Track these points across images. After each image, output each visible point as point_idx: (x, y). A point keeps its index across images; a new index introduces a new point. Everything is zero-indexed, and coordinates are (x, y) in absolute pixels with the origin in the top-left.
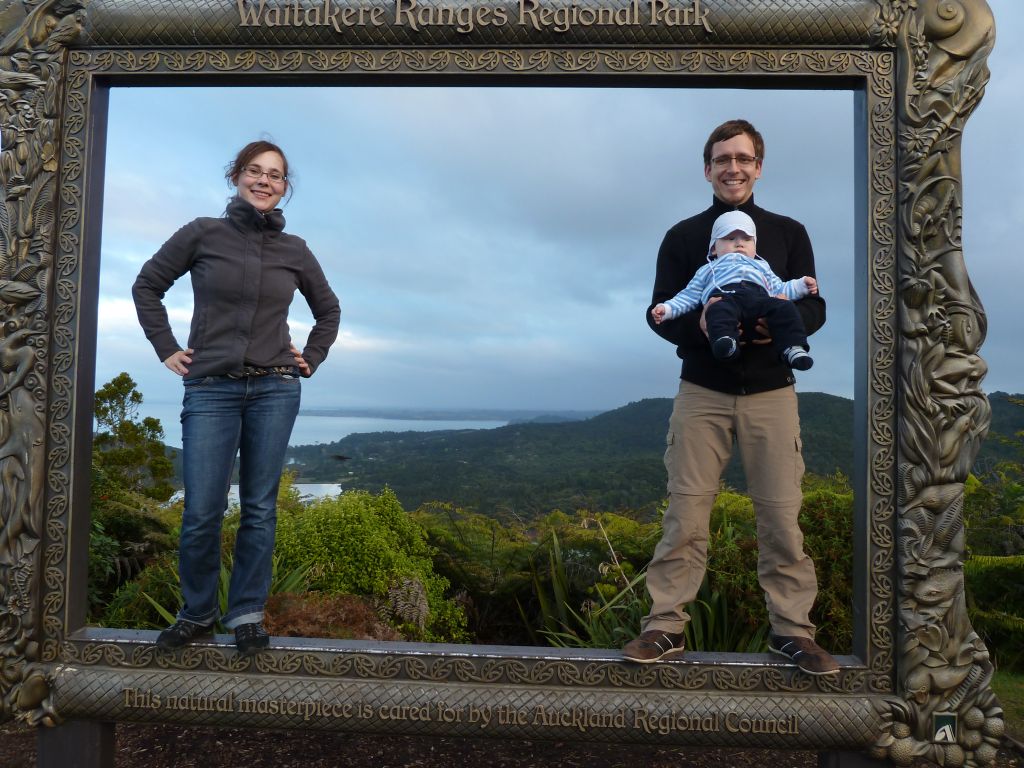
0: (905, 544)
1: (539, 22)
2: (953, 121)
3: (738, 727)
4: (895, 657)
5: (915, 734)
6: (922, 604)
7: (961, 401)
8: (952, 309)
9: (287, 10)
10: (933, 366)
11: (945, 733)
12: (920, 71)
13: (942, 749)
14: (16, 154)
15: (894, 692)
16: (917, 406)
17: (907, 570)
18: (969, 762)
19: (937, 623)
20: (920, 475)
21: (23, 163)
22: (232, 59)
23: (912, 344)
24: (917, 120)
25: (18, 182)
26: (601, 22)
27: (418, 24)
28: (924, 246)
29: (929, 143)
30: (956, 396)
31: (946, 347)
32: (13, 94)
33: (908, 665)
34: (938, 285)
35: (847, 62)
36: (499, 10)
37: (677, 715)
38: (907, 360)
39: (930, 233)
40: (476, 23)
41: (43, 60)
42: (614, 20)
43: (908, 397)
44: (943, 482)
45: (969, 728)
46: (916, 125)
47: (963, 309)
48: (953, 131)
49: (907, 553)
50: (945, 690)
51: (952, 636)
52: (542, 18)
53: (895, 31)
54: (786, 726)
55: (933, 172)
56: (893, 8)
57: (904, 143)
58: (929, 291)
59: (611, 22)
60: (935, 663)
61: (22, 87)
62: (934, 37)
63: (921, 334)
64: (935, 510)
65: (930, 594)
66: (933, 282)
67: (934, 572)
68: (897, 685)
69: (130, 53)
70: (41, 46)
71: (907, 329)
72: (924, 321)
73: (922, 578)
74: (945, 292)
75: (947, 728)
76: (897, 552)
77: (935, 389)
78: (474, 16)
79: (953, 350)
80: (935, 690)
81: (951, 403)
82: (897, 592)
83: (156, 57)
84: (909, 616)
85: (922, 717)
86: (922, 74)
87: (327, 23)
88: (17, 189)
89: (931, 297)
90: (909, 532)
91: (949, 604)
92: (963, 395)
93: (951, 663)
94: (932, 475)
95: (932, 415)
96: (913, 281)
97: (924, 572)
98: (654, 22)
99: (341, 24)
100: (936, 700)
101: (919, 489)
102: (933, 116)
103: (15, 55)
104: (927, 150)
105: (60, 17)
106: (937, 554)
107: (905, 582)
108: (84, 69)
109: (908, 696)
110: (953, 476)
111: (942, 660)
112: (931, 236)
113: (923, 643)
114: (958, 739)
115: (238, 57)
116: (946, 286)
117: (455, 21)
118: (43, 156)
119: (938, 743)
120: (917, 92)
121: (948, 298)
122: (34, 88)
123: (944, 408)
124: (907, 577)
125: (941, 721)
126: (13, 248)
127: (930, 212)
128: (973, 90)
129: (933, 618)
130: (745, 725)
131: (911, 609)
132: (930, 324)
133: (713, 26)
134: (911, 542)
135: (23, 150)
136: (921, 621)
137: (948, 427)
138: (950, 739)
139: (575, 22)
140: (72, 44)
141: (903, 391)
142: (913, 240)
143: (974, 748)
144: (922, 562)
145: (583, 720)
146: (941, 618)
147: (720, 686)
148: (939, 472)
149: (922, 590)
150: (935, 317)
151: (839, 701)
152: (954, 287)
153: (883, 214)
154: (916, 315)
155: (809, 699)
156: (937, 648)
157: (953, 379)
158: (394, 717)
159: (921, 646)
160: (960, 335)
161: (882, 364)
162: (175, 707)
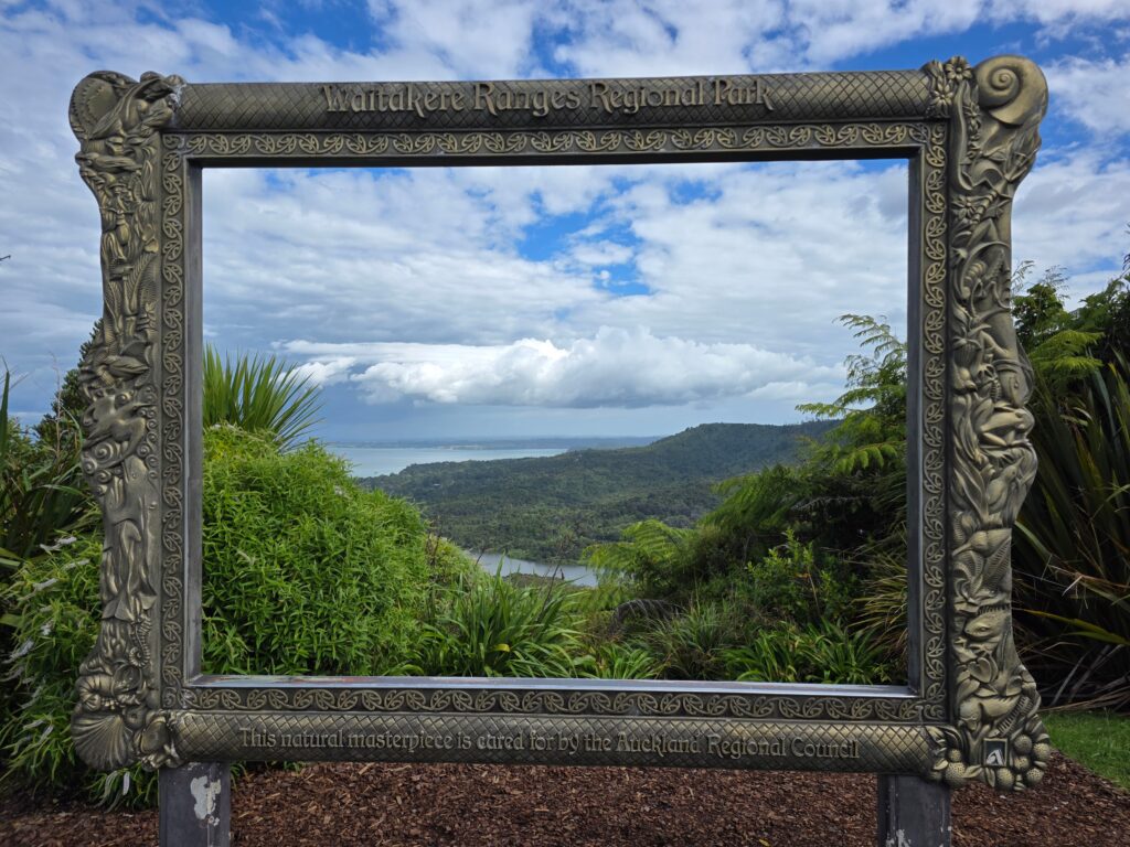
0: (956, 583)
1: (610, 105)
2: (1005, 190)
3: (803, 752)
4: (947, 687)
5: (967, 761)
6: (972, 639)
7: (1008, 452)
8: (1001, 367)
9: (372, 96)
10: (981, 419)
11: (995, 757)
12: (973, 140)
13: (993, 772)
14: (118, 236)
15: (948, 721)
16: (967, 458)
17: (959, 607)
18: (1018, 784)
19: (987, 656)
20: (967, 521)
21: (124, 245)
22: (321, 143)
23: (961, 400)
24: (968, 188)
25: (121, 262)
26: (668, 103)
27: (496, 109)
28: (973, 309)
29: (981, 211)
30: (1003, 448)
31: (994, 402)
32: (112, 178)
33: (960, 695)
34: (987, 344)
35: (900, 135)
36: (572, 93)
37: (747, 742)
38: (957, 417)
39: (980, 295)
40: (551, 107)
41: (138, 144)
42: (680, 101)
43: (957, 449)
44: (987, 527)
45: (1018, 754)
46: (967, 193)
47: (1009, 367)
48: (1002, 198)
49: (958, 593)
50: (996, 718)
51: (1001, 669)
52: (612, 100)
53: (950, 102)
54: (847, 751)
55: (985, 237)
56: (948, 80)
57: (955, 211)
58: (978, 350)
59: (677, 103)
60: (985, 693)
61: (120, 171)
62: (988, 107)
63: (971, 390)
64: (984, 553)
65: (980, 630)
66: (982, 341)
67: (983, 609)
68: (950, 713)
69: (222, 137)
70: (135, 130)
71: (957, 386)
72: (973, 379)
73: (972, 616)
74: (994, 352)
75: (997, 752)
76: (949, 592)
77: (983, 440)
78: (549, 99)
79: (1002, 405)
80: (986, 719)
81: (999, 454)
82: (949, 629)
83: (246, 142)
84: (961, 650)
85: (974, 743)
86: (975, 144)
87: (410, 108)
88: (120, 270)
89: (980, 356)
90: (961, 574)
91: (997, 639)
92: (1011, 446)
93: (1002, 695)
94: (981, 520)
95: (980, 466)
96: (963, 341)
97: (975, 610)
98: (718, 102)
99: (424, 109)
100: (987, 727)
101: (968, 533)
102: (985, 184)
103: (111, 139)
104: (978, 217)
105: (151, 101)
106: (986, 592)
107: (956, 619)
108: (179, 153)
109: (960, 723)
110: (1001, 522)
111: (991, 690)
112: (981, 299)
113: (975, 675)
114: (1008, 763)
115: (327, 140)
116: (995, 345)
117: (532, 105)
118: (144, 238)
119: (989, 767)
120: (969, 162)
121: (997, 356)
122: (130, 172)
123: (991, 459)
124: (958, 615)
125: (992, 746)
126: (120, 325)
127: (981, 275)
128: (1024, 158)
129: (983, 652)
130: (810, 750)
131: (962, 644)
132: (979, 381)
133: (774, 104)
134: (961, 583)
135: (124, 230)
136: (971, 655)
137: (995, 476)
138: (1000, 762)
139: (643, 104)
140: (163, 129)
141: (953, 444)
142: (964, 303)
143: (1023, 772)
144: (971, 600)
145: (661, 746)
146: (990, 652)
147: (786, 715)
148: (988, 518)
149: (972, 626)
150: (983, 375)
151: (896, 729)
152: (1002, 345)
153: (935, 279)
154: (966, 373)
155: (868, 726)
156: (987, 680)
157: (1001, 431)
158: (490, 747)
159: (972, 678)
160: (1008, 390)
161: (933, 419)
162: (289, 745)
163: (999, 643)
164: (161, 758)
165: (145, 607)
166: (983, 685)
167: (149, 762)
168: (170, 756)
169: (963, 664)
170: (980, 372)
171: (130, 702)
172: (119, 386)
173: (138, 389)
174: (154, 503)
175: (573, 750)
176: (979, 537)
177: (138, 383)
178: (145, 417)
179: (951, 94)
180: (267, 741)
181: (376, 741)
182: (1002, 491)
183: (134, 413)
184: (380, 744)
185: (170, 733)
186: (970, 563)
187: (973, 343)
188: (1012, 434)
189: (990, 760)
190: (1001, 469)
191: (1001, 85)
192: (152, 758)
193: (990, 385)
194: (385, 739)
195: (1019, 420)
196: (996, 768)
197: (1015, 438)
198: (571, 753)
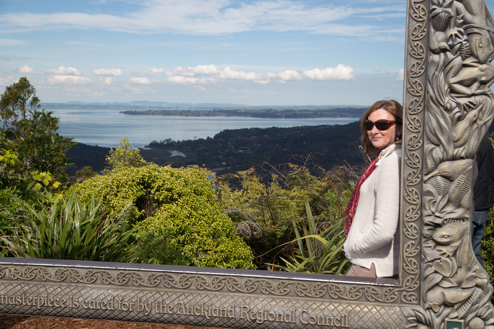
0: (426, 201)
3: (307, 321)
4: (419, 279)
6: (437, 243)
7: (472, 99)
8: (469, 31)
10: (451, 74)
15: (419, 304)
16: (438, 104)
17: (428, 219)
19: (449, 257)
20: (438, 153)
23: (436, 58)
30: (469, 96)
31: (463, 59)
33: (427, 286)
34: (458, 12)
37: (268, 311)
38: (432, 70)
43: (431, 98)
44: (454, 158)
47: (476, 30)
49: (427, 207)
50: (456, 304)
51: (460, 267)
54: (339, 321)
58: (451, 17)
60: (446, 284)
63: (444, 50)
64: (449, 178)
65: (443, 236)
66: (454, 9)
67: (447, 221)
68: (421, 298)
71: (433, 47)
72: (447, 40)
73: (438, 226)
74: (463, 18)
76: (422, 207)
77: (452, 91)
79: (468, 61)
80: (447, 304)
81: (463, 101)
82: (421, 235)
84: (429, 251)
85: (436, 322)
89: (452, 22)
90: (429, 193)
91: (457, 244)
92: (473, 95)
93: (458, 286)
94: (447, 153)
95: (448, 110)
97: (438, 221)
100: (448, 311)
101: (438, 163)
106: (449, 209)
107: (426, 228)
109: (427, 306)
110: (463, 154)
111: (451, 282)
113: (439, 271)
116: (465, 12)
121: (466, 21)
123: (458, 104)
124: (427, 225)
125: (451, 325)
129: (445, 254)
130: (313, 319)
131: (430, 247)
132: (451, 43)
134: (430, 200)
136: (437, 254)
137: (460, 119)
144: (437, 214)
145: (208, 311)
146: (451, 254)
147: (299, 294)
148: (452, 151)
149: (439, 234)
150: (454, 37)
151: (378, 308)
152: (471, 12)
154: (440, 35)
155: (358, 305)
156: (448, 275)
157: (468, 83)
158: (91, 307)
159: (436, 272)
160: (474, 50)
161: (416, 73)
163: (458, 247)
166: (444, 278)
169: (429, 262)
170: (451, 35)
175: (148, 312)
176: (446, 166)
182: (465, 130)
186: (437, 186)
187: (447, 12)
188: (476, 85)
190: (465, 112)
193: (458, 45)
194: (21, 299)
195: (483, 73)
197: (479, 88)
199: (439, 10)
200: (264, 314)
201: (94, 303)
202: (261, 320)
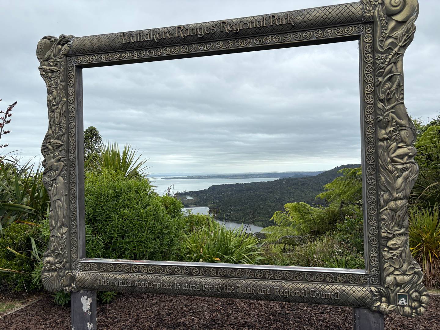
0: (382, 224)
1: (228, 30)
2: (399, 50)
3: (314, 296)
4: (380, 270)
5: (389, 303)
6: (390, 249)
7: (404, 166)
8: (400, 128)
9: (138, 35)
10: (391, 152)
11: (402, 301)
12: (384, 30)
13: (401, 308)
14: (53, 96)
15: (381, 285)
16: (386, 169)
17: (383, 235)
18: (413, 314)
19: (397, 256)
20: (386, 196)
21: (55, 99)
22: (121, 55)
23: (382, 143)
24: (383, 51)
25: (54, 105)
26: (251, 27)
27: (184, 36)
28: (386, 103)
29: (388, 60)
30: (402, 164)
31: (398, 144)
32: (50, 74)
33: (385, 274)
34: (393, 118)
35: (352, 30)
36: (213, 27)
37: (290, 290)
38: (380, 151)
39: (389, 97)
40: (205, 33)
41: (58, 62)
42: (256, 25)
43: (380, 165)
44: (396, 199)
45: (414, 300)
46: (382, 53)
47: (404, 128)
48: (398, 54)
49: (383, 228)
50: (403, 284)
51: (404, 262)
52: (229, 28)
53: (372, 14)
54: (334, 296)
55: (390, 71)
56: (371, 5)
57: (377, 61)
58: (389, 121)
59: (255, 26)
60: (397, 273)
61: (53, 72)
62: (390, 15)
63: (386, 139)
64: (394, 210)
65: (393, 244)
66: (391, 117)
67: (395, 236)
68: (382, 281)
69: (87, 56)
70: (57, 56)
71: (379, 138)
72: (386, 134)
73: (390, 239)
74: (396, 121)
75: (403, 299)
76: (379, 228)
77: (393, 161)
78: (204, 30)
79: (400, 145)
80: (398, 284)
81: (400, 167)
82: (379, 244)
83: (95, 57)
84: (385, 253)
85: (392, 295)
86: (384, 31)
87: (152, 39)
88: (53, 108)
89: (390, 124)
90: (384, 219)
91: (402, 249)
92: (406, 163)
93: (404, 274)
94: (393, 196)
95: (391, 172)
97: (391, 236)
98: (271, 24)
99: (157, 39)
100: (399, 288)
101: (387, 202)
102: (390, 48)
103: (50, 60)
104: (387, 63)
105: (63, 45)
106: (396, 228)
107: (383, 240)
108: (72, 63)
109: (386, 286)
110: (402, 197)
111: (400, 271)
112: (390, 99)
113: (392, 265)
114: (409, 304)
115: (123, 54)
116: (396, 119)
117: (197, 33)
118: (61, 96)
119: (400, 305)
120: (383, 39)
121: (397, 123)
122: (56, 72)
123: (397, 169)
124: (383, 238)
125: (401, 297)
126: (54, 128)
127: (390, 89)
128: (408, 36)
129: (395, 255)
130: (318, 295)
131: (386, 251)
132: (390, 135)
133: (295, 23)
134: (384, 224)
135: (54, 93)
136: (390, 256)
137: (398, 177)
138: (405, 304)
139: (241, 28)
140: (67, 55)
141: (379, 162)
142: (382, 101)
143: (416, 308)
144: (389, 231)
145: (255, 291)
146: (399, 255)
147: (308, 279)
148: (395, 195)
149: (390, 243)
150: (391, 132)
151: (356, 287)
152: (400, 119)
153: (369, 91)
154: (383, 132)
155: (344, 286)
156: (398, 267)
157: (401, 157)
158: (187, 289)
159: (390, 266)
160: (403, 138)
161: (370, 152)
162: (114, 285)
163: (403, 250)
164: (70, 288)
165: (64, 232)
166: (396, 269)
167: (66, 289)
168: (73, 288)
169: (386, 259)
170: (390, 131)
171: (59, 267)
172: (54, 151)
173: (60, 151)
174: (66, 193)
175: (219, 291)
176: (392, 204)
177: (60, 149)
178: (63, 161)
179: (373, 11)
180: (106, 283)
181: (145, 285)
182: (402, 183)
183: (59, 160)
184: (146, 286)
185: (73, 279)
186: (388, 215)
187: (386, 118)
188: (406, 158)
189: (400, 303)
190: (401, 173)
191: (395, 5)
192: (67, 288)
193: (395, 136)
194: (148, 284)
195: (410, 151)
196: (403, 306)
197: (408, 159)
198: (219, 292)
199: (381, 118)
200: (288, 292)
201: (189, 287)
202: (286, 296)
